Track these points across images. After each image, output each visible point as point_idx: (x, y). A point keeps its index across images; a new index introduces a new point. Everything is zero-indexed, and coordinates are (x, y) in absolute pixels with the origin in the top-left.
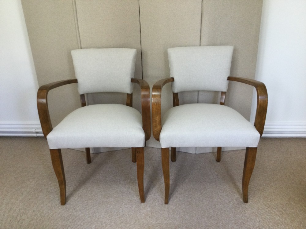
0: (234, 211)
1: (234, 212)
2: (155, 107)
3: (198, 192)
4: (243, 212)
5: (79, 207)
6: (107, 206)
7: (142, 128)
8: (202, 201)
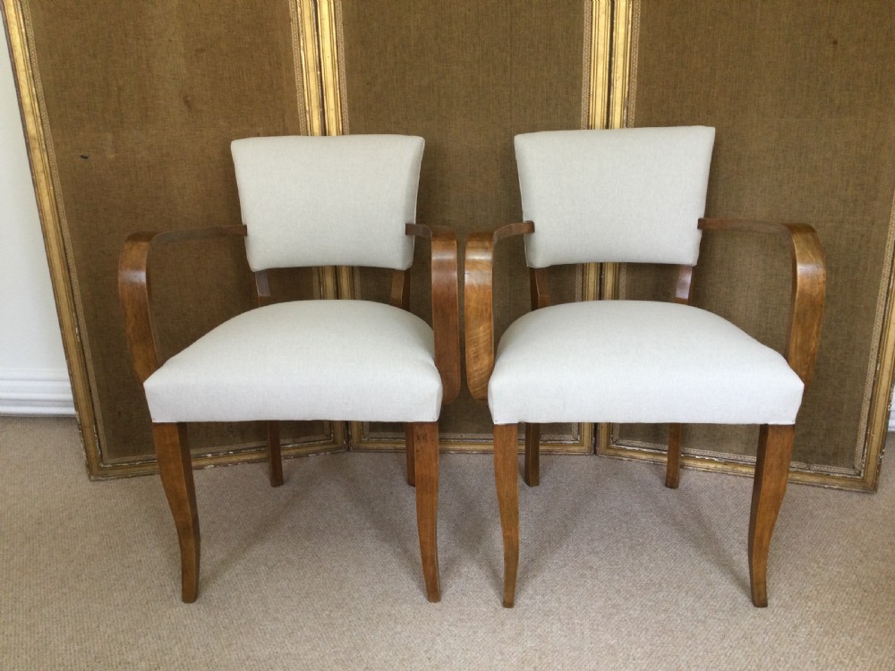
0: (815, 656)
1: (815, 660)
2: (475, 295)
3: (687, 593)
4: (847, 661)
5: (305, 629)
6: (393, 629)
7: (433, 364)
8: (704, 622)
